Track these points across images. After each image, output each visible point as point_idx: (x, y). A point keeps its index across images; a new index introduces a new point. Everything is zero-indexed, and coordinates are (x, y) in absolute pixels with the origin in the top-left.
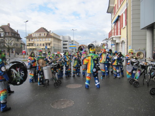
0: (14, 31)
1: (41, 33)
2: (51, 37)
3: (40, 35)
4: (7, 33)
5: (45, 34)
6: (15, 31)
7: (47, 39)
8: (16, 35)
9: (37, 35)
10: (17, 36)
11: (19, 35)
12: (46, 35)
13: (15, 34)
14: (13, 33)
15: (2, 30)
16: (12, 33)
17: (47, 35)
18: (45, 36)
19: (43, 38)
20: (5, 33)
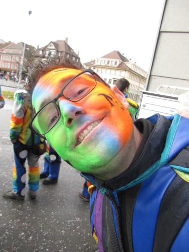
0: (72, 51)
1: (110, 60)
2: (125, 70)
3: (108, 62)
4: (60, 53)
5: (116, 62)
6: (74, 52)
7: (118, 72)
8: (74, 59)
9: (104, 62)
10: (76, 60)
11: (79, 59)
12: (118, 64)
13: (73, 56)
14: (69, 54)
15: (54, 47)
16: (67, 53)
17: (120, 65)
18: (116, 66)
19: (112, 68)
20: (58, 52)
